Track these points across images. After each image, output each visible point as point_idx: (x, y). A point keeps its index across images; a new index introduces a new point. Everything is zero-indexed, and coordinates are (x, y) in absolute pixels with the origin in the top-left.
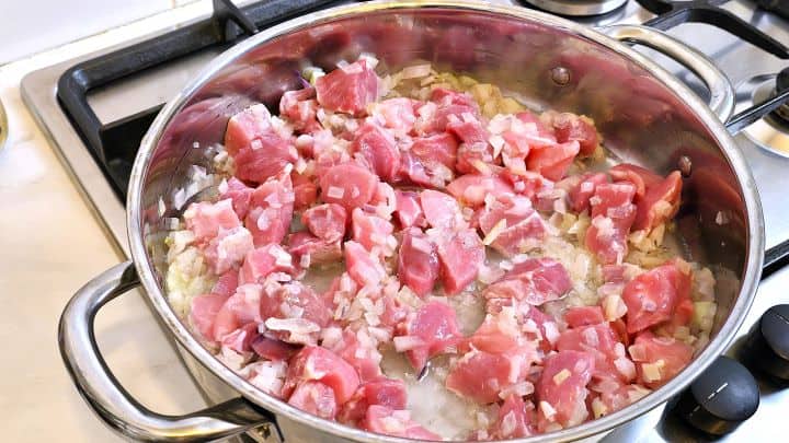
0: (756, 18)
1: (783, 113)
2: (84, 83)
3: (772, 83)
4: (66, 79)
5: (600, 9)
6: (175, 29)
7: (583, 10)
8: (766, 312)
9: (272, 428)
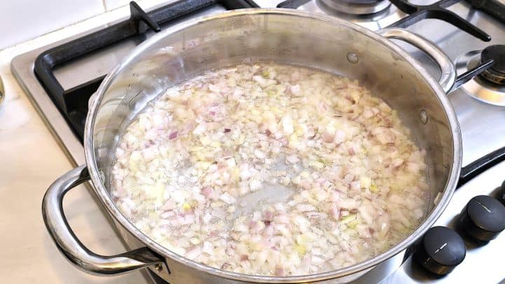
0: (471, 15)
1: (485, 75)
2: (51, 62)
3: (478, 56)
4: (40, 60)
5: (374, 10)
6: (106, 26)
7: (362, 11)
8: (471, 200)
9: (163, 265)
